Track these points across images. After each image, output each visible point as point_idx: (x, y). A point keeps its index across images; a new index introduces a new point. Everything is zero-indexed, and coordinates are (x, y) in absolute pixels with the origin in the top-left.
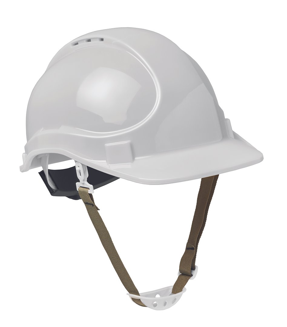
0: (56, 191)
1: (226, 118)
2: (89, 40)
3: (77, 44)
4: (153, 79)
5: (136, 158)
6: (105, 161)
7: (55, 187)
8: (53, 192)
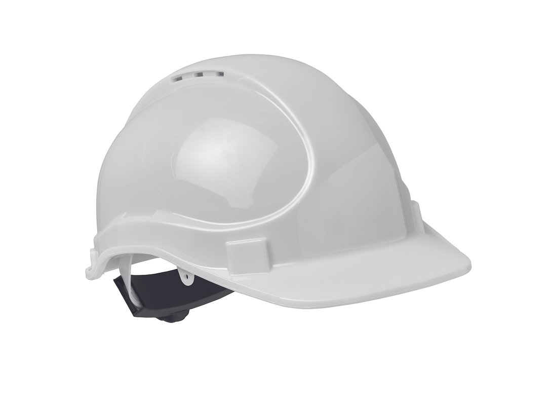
0: (141, 309)
1: (412, 199)
2: (200, 74)
3: (179, 79)
4: (303, 140)
5: (274, 266)
6: (226, 269)
7: (139, 302)
8: (136, 311)
